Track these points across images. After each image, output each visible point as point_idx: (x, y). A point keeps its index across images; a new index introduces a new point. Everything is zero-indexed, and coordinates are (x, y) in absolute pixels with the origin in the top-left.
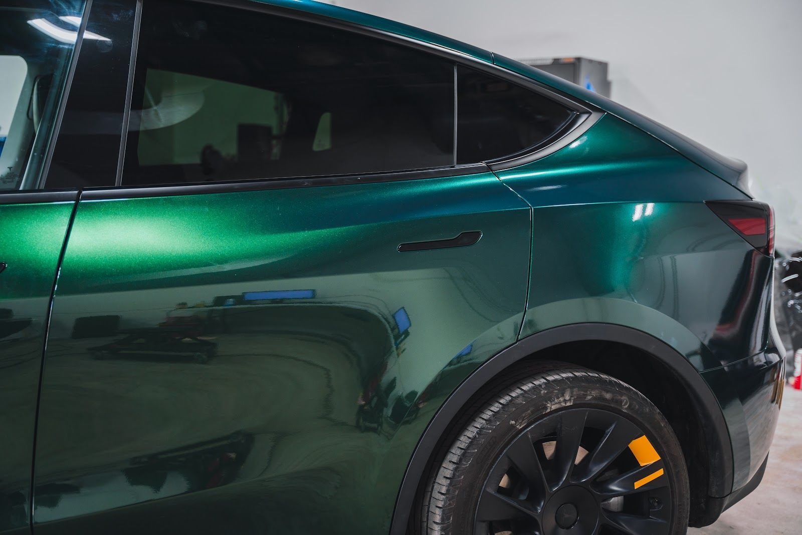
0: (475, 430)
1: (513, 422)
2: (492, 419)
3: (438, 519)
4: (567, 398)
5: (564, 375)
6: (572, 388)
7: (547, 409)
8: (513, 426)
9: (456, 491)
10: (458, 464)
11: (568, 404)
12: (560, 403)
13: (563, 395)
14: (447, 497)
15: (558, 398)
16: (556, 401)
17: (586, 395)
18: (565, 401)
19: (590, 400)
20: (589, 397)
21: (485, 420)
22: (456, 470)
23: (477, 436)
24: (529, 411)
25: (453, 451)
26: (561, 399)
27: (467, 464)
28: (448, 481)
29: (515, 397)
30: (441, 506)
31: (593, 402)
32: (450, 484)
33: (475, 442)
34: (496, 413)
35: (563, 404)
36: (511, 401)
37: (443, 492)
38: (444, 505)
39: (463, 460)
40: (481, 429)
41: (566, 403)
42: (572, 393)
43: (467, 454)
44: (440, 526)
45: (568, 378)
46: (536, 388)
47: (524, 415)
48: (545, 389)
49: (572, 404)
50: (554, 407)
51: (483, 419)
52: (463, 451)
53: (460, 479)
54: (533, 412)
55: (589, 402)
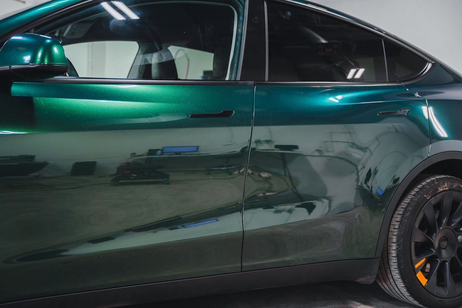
0: (409, 200)
1: (425, 196)
2: (416, 194)
3: (395, 240)
4: (446, 186)
5: (443, 176)
6: (447, 182)
7: (438, 191)
8: (425, 197)
9: (403, 227)
10: (403, 214)
11: (447, 189)
12: (443, 188)
13: (444, 185)
14: (399, 230)
15: (442, 186)
16: (442, 187)
17: (453, 185)
18: (445, 187)
19: (455, 187)
20: (454, 186)
21: (413, 195)
22: (402, 217)
23: (411, 202)
24: (432, 191)
25: (399, 209)
26: (444, 186)
27: (407, 214)
28: (399, 223)
29: (424, 185)
30: (396, 234)
31: (456, 188)
32: (400, 224)
33: (410, 205)
34: (417, 192)
35: (445, 189)
36: (423, 187)
37: (396, 228)
38: (397, 234)
39: (406, 213)
40: (412, 199)
41: (445, 188)
42: (448, 184)
43: (407, 210)
44: (396, 244)
45: (444, 177)
46: (433, 181)
47: (429, 193)
48: (437, 181)
49: (448, 189)
50: (441, 190)
51: (412, 195)
52: (404, 209)
53: (404, 221)
54: (433, 192)
55: (454, 188)
